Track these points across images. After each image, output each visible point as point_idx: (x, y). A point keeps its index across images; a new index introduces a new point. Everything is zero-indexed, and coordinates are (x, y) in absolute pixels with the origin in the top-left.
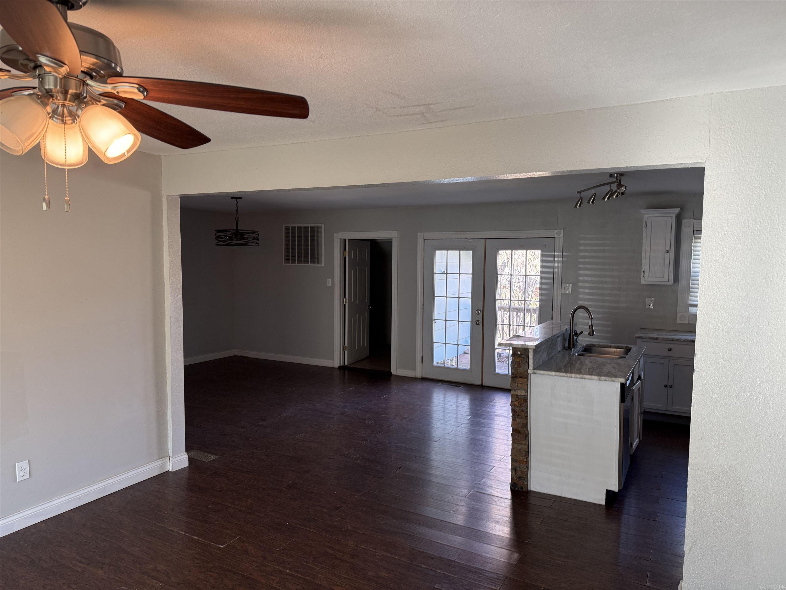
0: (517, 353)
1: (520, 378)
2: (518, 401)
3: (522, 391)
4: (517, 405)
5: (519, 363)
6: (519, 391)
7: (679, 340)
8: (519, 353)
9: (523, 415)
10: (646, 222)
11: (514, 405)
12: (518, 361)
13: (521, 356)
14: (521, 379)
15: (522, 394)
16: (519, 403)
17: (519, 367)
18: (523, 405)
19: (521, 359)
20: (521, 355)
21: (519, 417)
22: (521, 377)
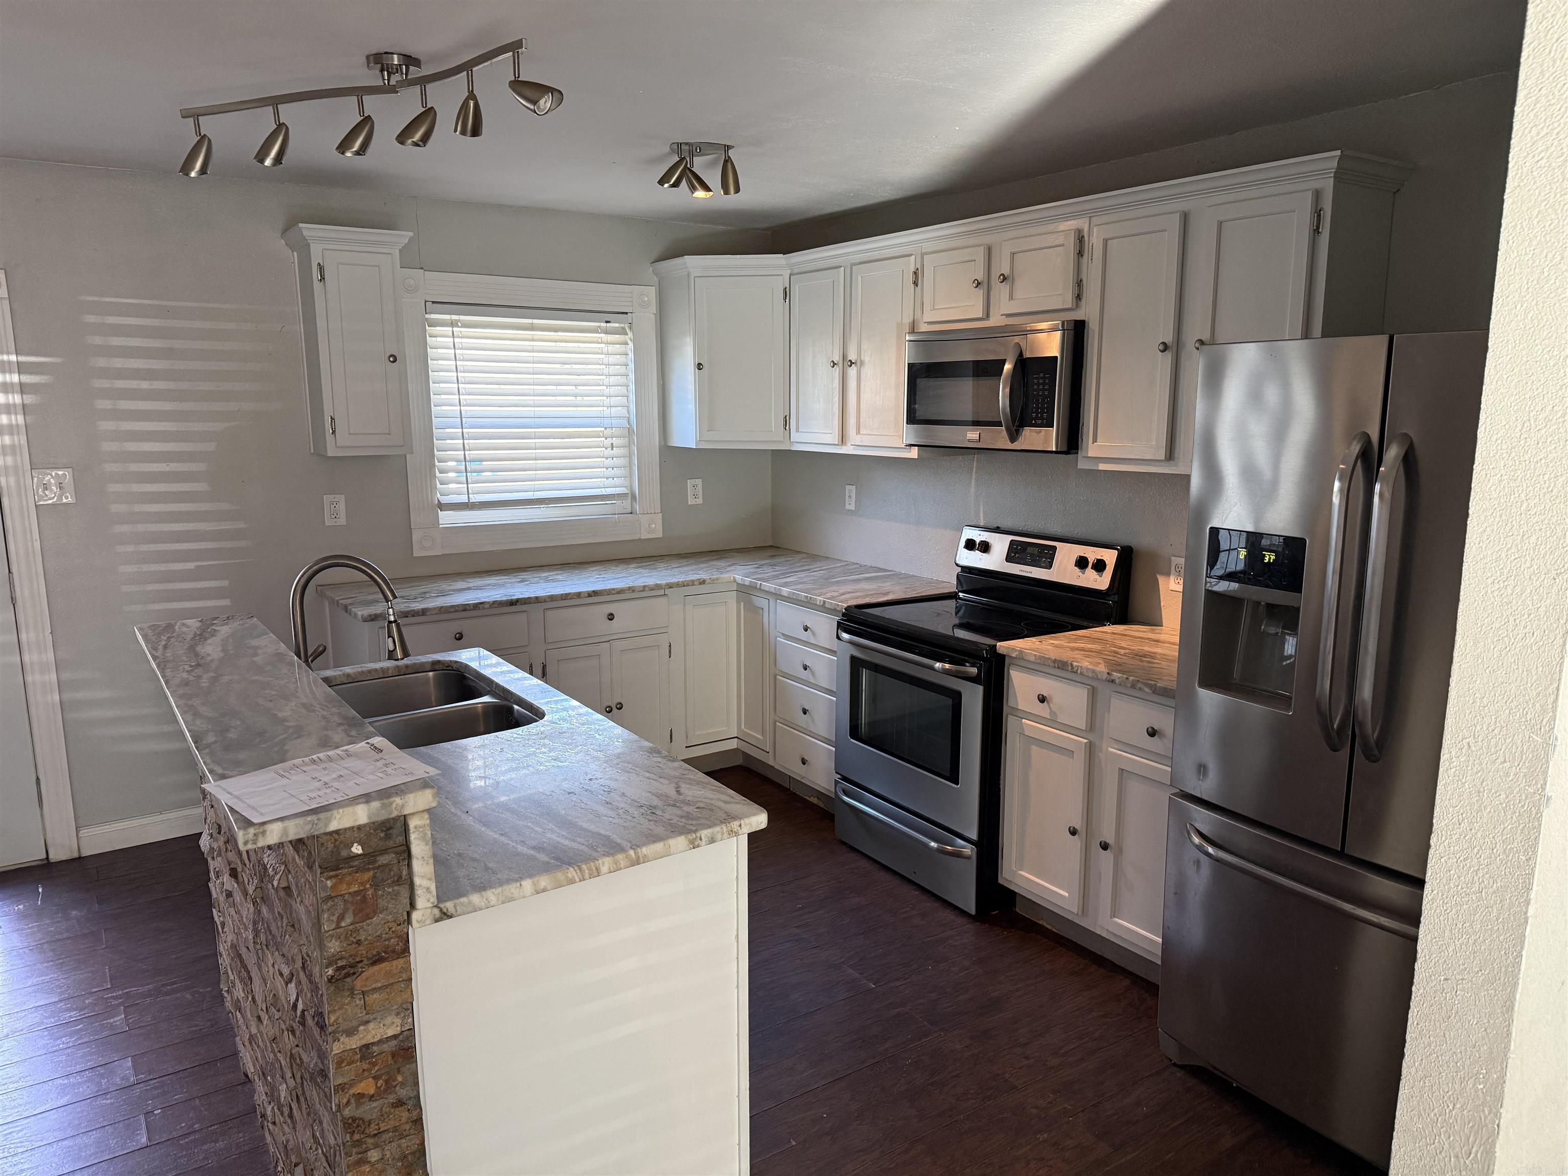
0: (344, 853)
1: (374, 963)
2: (369, 1070)
3: (388, 1020)
4: (372, 1092)
5: (364, 899)
6: (371, 1026)
7: (481, 606)
8: (357, 849)
9: (404, 1120)
10: (319, 264)
11: (352, 1101)
12: (355, 888)
13: (375, 861)
14: (376, 968)
15: (390, 1032)
16: (376, 1078)
17: (368, 917)
18: (400, 1078)
19: (371, 873)
20: (369, 857)
21: (385, 1136)
22: (377, 960)
